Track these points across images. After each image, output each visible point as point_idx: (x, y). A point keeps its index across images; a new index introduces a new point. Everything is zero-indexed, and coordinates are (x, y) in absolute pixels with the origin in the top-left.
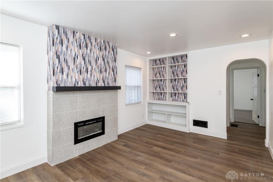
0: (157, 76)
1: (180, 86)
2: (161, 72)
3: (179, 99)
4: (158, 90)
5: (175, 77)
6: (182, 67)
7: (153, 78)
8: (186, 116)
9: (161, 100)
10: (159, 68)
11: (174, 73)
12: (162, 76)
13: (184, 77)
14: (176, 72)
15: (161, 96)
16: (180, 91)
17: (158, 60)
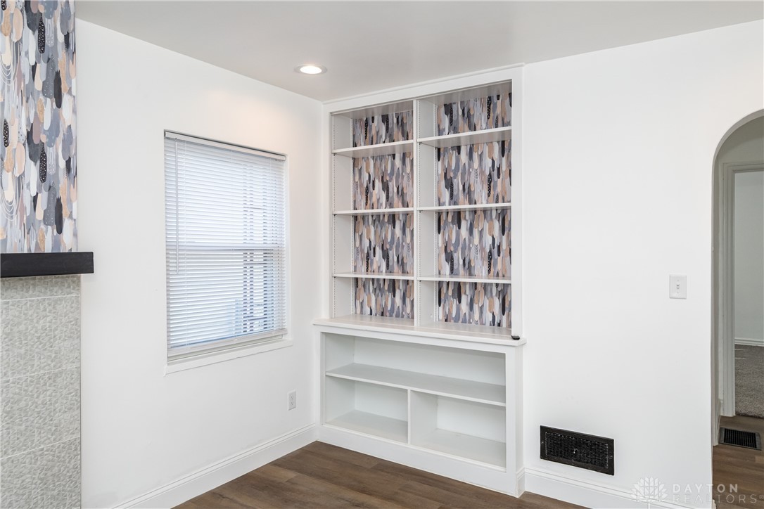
0: (374, 199)
1: (483, 249)
2: (391, 179)
3: (476, 316)
4: (379, 267)
5: (455, 203)
6: (491, 151)
7: (355, 209)
8: (504, 408)
9: (391, 316)
10: (382, 157)
11: (455, 181)
12: (396, 200)
13: (500, 205)
14: (463, 178)
15: (390, 295)
16: (481, 277)
17: (378, 119)
